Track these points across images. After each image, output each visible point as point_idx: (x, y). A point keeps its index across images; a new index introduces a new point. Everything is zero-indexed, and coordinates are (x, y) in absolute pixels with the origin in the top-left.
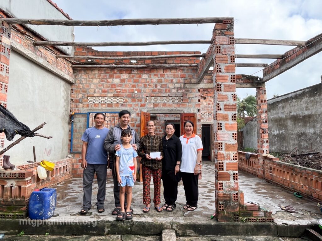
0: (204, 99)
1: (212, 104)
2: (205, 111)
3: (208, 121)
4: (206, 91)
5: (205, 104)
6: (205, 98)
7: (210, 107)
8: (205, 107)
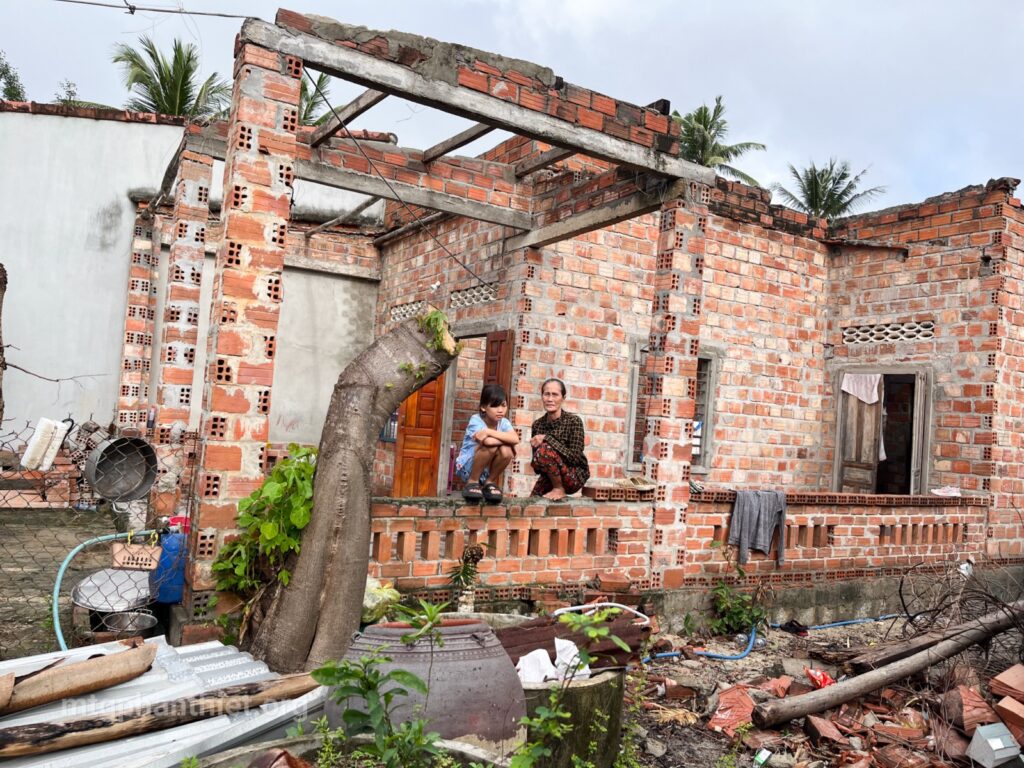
0: (901, 257)
1: (934, 277)
2: (905, 315)
3: (912, 362)
4: (912, 218)
5: (903, 279)
6: (905, 253)
7: (925, 294)
8: (906, 293)
